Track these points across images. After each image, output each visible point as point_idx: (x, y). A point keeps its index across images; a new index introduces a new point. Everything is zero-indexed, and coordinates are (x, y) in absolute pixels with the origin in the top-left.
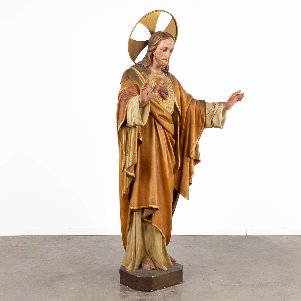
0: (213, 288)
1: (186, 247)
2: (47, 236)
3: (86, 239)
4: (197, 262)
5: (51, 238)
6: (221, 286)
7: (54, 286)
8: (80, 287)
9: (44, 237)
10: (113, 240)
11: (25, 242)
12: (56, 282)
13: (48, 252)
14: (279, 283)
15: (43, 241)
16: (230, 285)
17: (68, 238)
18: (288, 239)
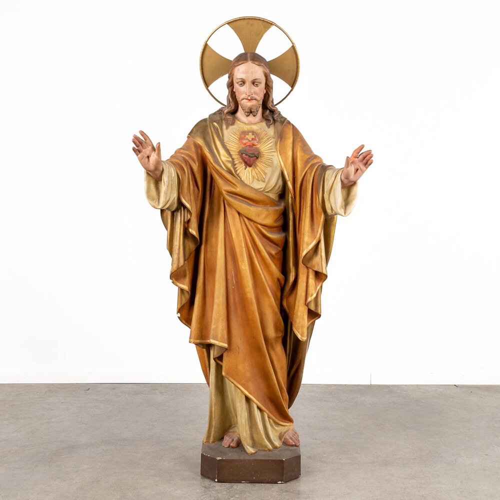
0: (309, 468)
2: (52, 384)
7: (58, 463)
8: (99, 464)
10: (156, 391)
11: (18, 394)
13: (53, 410)
14: (415, 459)
15: (46, 392)
16: (337, 462)
17: (87, 388)
18: (436, 390)
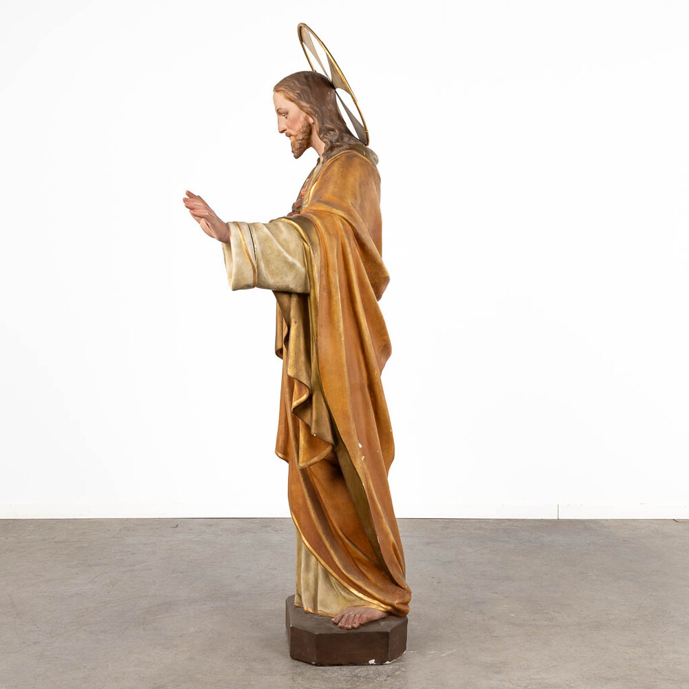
0: (494, 631)
1: (428, 544)
3: (211, 525)
4: (455, 575)
5: (136, 525)
6: (510, 626)
7: (155, 624)
9: (122, 521)
10: (269, 528)
11: (84, 533)
12: (158, 616)
13: (135, 554)
14: (636, 620)
15: (120, 530)
16: (530, 625)
17: (175, 524)
